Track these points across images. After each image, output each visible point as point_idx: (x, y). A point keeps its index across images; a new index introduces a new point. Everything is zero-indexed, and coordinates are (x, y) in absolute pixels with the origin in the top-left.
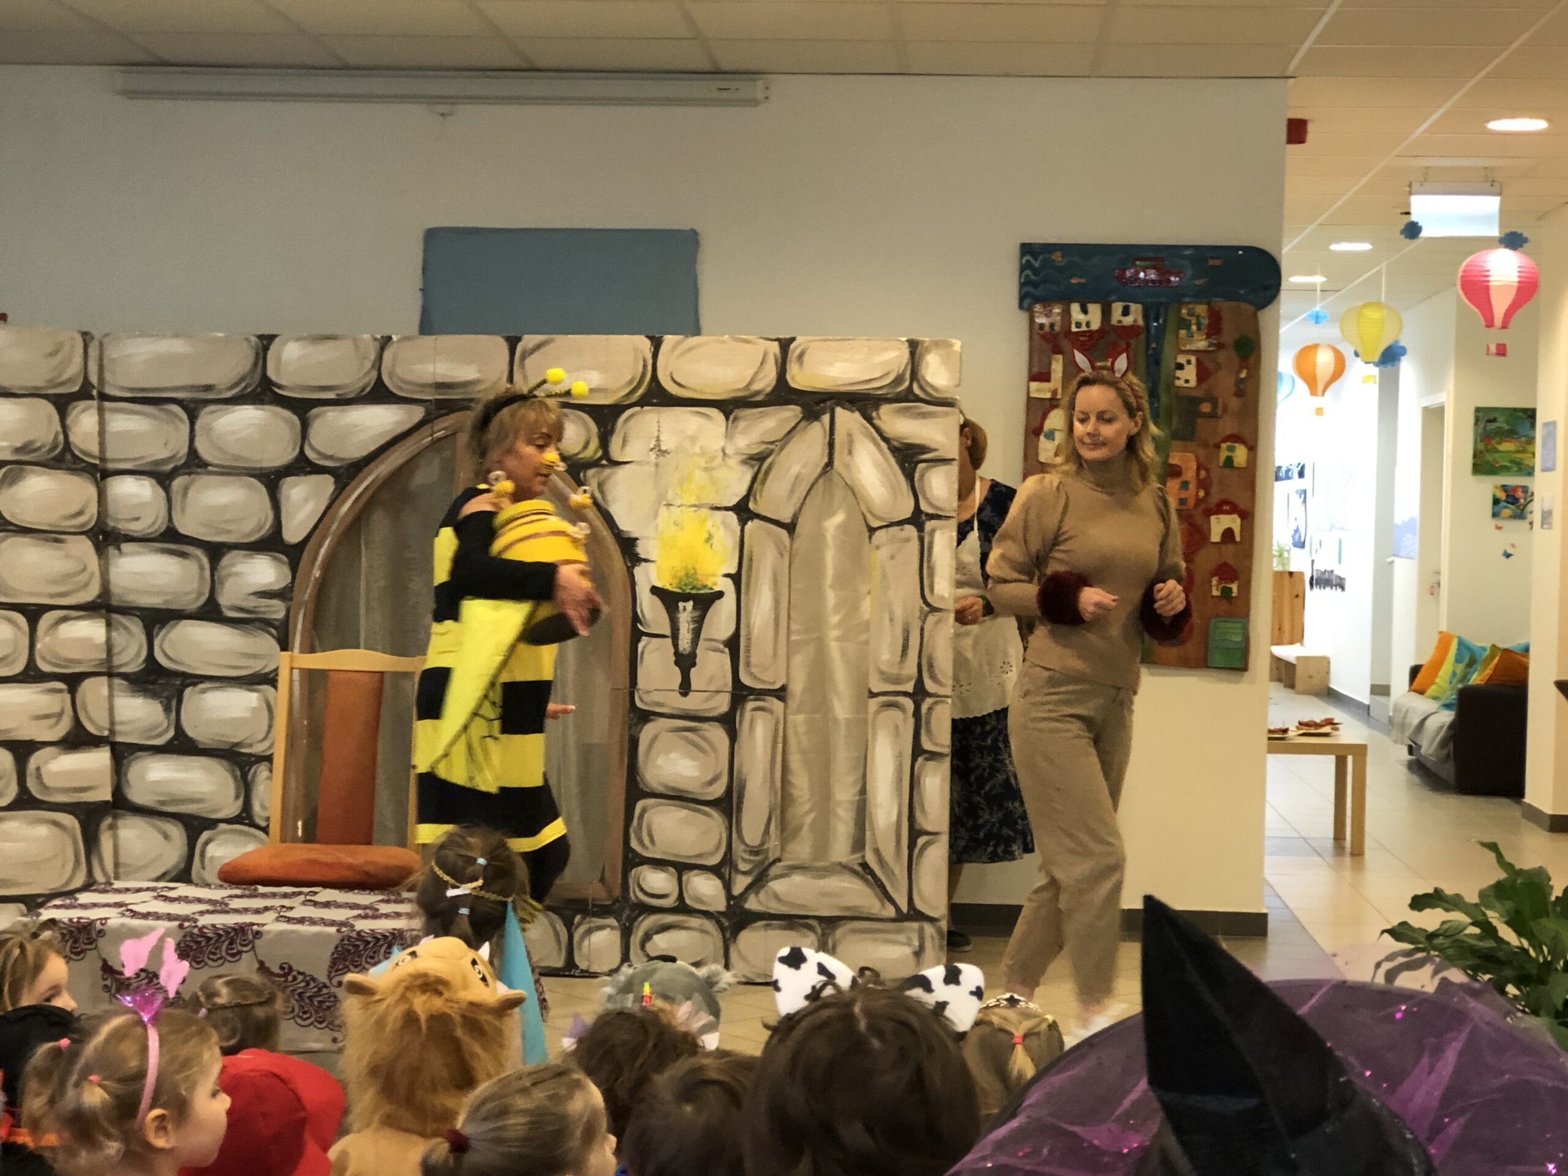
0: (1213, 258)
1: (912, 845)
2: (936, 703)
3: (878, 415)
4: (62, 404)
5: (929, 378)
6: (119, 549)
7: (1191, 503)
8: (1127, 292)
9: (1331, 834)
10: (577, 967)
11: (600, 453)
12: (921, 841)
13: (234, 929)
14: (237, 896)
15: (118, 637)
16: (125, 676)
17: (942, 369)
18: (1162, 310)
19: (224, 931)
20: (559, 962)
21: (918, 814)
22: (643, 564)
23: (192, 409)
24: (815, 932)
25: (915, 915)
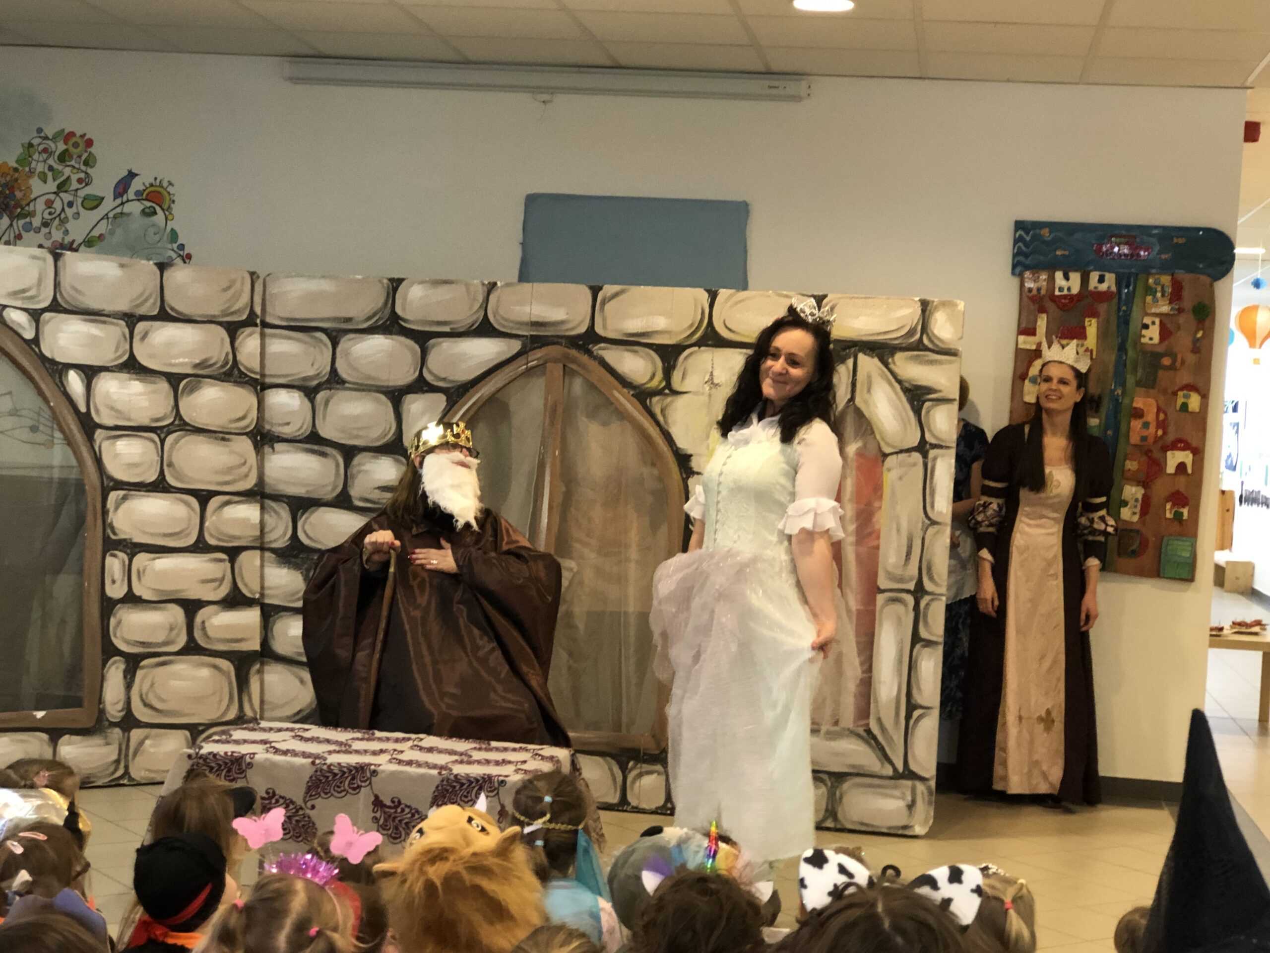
0: (1177, 237)
1: (908, 717)
2: (932, 600)
3: (893, 360)
4: (233, 329)
5: (936, 332)
6: (273, 448)
7: (1151, 440)
8: (1104, 263)
9: (1256, 717)
10: (629, 804)
11: (664, 384)
12: (916, 713)
13: (355, 768)
14: (358, 739)
15: (270, 520)
16: (273, 551)
17: (948, 325)
18: (1132, 280)
19: (348, 769)
20: (614, 799)
21: (915, 692)
22: (696, 476)
23: (334, 337)
24: (826, 785)
25: (909, 774)
